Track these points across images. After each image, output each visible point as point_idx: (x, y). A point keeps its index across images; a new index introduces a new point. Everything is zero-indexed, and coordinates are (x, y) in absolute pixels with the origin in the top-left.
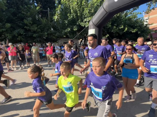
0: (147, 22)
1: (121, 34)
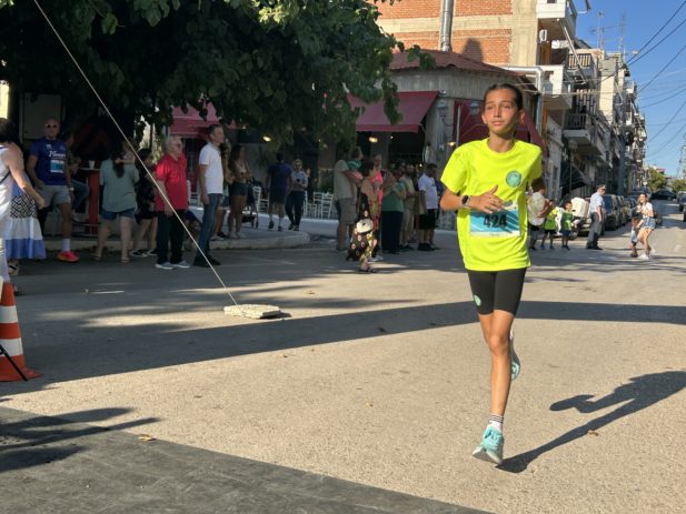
1: (153, 18)
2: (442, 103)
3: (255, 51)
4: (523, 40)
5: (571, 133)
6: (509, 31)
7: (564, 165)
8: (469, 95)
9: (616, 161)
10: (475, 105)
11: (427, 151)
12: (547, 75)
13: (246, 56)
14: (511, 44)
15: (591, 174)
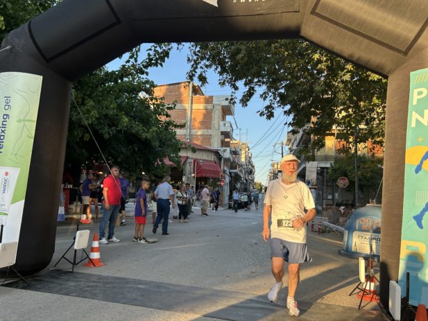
0: (168, 116)
2: (189, 161)
3: (134, 145)
4: (216, 138)
5: (232, 171)
6: (211, 135)
7: (230, 182)
8: (199, 158)
9: (246, 180)
11: (184, 179)
12: (225, 151)
13: (131, 147)
14: (212, 140)
15: (238, 186)
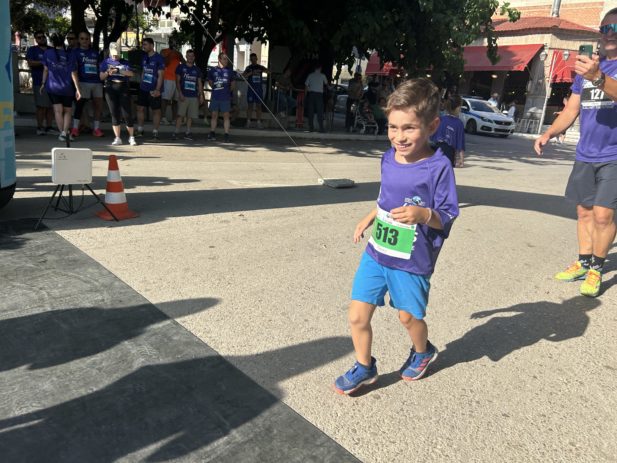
2: (546, 51)
8: (564, 47)
10: (567, 52)
11: (529, 85)
